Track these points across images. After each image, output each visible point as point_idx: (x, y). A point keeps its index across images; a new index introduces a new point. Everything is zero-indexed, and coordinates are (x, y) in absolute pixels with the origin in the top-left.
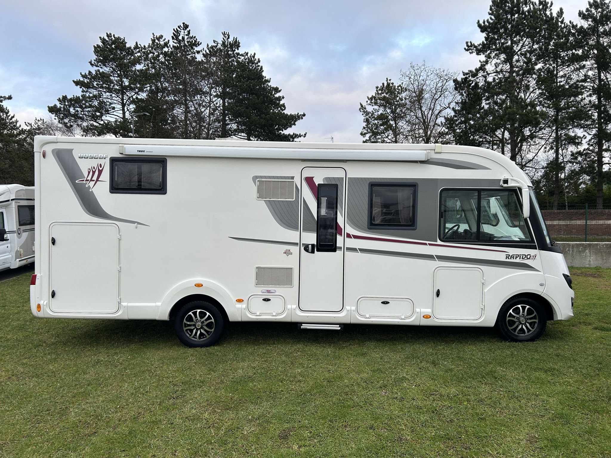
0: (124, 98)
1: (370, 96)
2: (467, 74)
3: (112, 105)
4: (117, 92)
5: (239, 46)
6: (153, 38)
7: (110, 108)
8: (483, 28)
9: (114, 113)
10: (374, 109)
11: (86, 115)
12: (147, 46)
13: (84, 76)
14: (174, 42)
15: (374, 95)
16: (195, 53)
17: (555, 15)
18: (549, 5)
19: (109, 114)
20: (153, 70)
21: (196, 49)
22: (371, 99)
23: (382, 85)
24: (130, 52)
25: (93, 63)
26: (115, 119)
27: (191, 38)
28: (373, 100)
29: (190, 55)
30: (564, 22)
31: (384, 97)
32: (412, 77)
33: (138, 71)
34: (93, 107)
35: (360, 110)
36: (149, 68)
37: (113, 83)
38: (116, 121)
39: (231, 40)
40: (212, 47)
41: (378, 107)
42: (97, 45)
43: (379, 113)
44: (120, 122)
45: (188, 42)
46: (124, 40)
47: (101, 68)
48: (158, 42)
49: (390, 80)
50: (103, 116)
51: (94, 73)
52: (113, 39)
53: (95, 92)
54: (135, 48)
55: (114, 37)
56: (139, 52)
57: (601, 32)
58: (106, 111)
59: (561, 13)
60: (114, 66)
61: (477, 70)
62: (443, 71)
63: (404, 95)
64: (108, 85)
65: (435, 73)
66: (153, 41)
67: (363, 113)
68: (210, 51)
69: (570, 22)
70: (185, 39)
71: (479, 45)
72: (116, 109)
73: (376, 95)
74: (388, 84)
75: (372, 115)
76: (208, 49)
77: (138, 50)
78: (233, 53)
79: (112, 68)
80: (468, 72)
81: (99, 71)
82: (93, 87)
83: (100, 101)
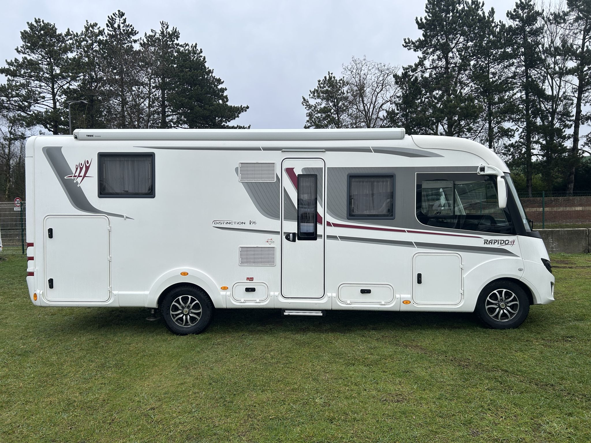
0: (55, 87)
1: (313, 90)
2: (407, 69)
3: (41, 95)
4: (46, 80)
5: (179, 37)
6: (86, 26)
7: (40, 97)
8: (421, 26)
9: (44, 103)
10: (317, 103)
11: (12, 104)
12: (79, 34)
13: (10, 64)
14: (108, 30)
15: (317, 88)
16: (131, 42)
17: (487, 15)
18: (481, 5)
19: (38, 103)
20: (87, 59)
21: (134, 38)
22: (314, 92)
23: (324, 78)
24: (60, 38)
25: (19, 50)
26: (45, 110)
27: (128, 26)
28: (316, 93)
29: (126, 44)
30: (494, 21)
31: (327, 90)
32: (354, 71)
33: (70, 59)
34: (21, 96)
35: (302, 103)
36: (82, 56)
37: (43, 71)
38: (46, 112)
39: (170, 30)
40: (150, 36)
41: (321, 100)
42: (25, 31)
43: (322, 106)
44: (51, 112)
45: (124, 30)
46: (54, 26)
47: (29, 55)
48: (92, 30)
49: (332, 74)
50: (31, 106)
51: (21, 60)
52: (42, 24)
53: (22, 80)
54: (66, 35)
55: (44, 23)
56: (71, 39)
57: (528, 32)
58: (34, 101)
59: (492, 12)
60: (43, 53)
61: (417, 66)
62: (384, 66)
63: (345, 89)
64: (38, 73)
65: (377, 66)
66: (87, 29)
67: (306, 106)
68: (148, 41)
69: (500, 21)
70: (121, 27)
71: (416, 42)
72: (46, 99)
73: (318, 88)
74: (330, 78)
75: (315, 109)
76: (146, 38)
77: (69, 37)
78: (173, 44)
79: (41, 55)
80: (407, 67)
81: (26, 58)
82: (21, 76)
83: (28, 90)
